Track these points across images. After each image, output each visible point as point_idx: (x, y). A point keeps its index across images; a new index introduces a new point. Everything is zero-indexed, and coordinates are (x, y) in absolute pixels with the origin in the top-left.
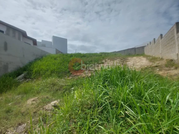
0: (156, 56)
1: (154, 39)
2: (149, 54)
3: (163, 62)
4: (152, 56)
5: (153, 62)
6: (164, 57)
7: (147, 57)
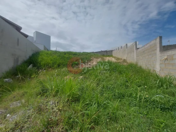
0: (119, 58)
1: (119, 48)
2: (115, 56)
3: (122, 60)
4: (117, 57)
5: (118, 60)
6: (122, 58)
7: (115, 57)
